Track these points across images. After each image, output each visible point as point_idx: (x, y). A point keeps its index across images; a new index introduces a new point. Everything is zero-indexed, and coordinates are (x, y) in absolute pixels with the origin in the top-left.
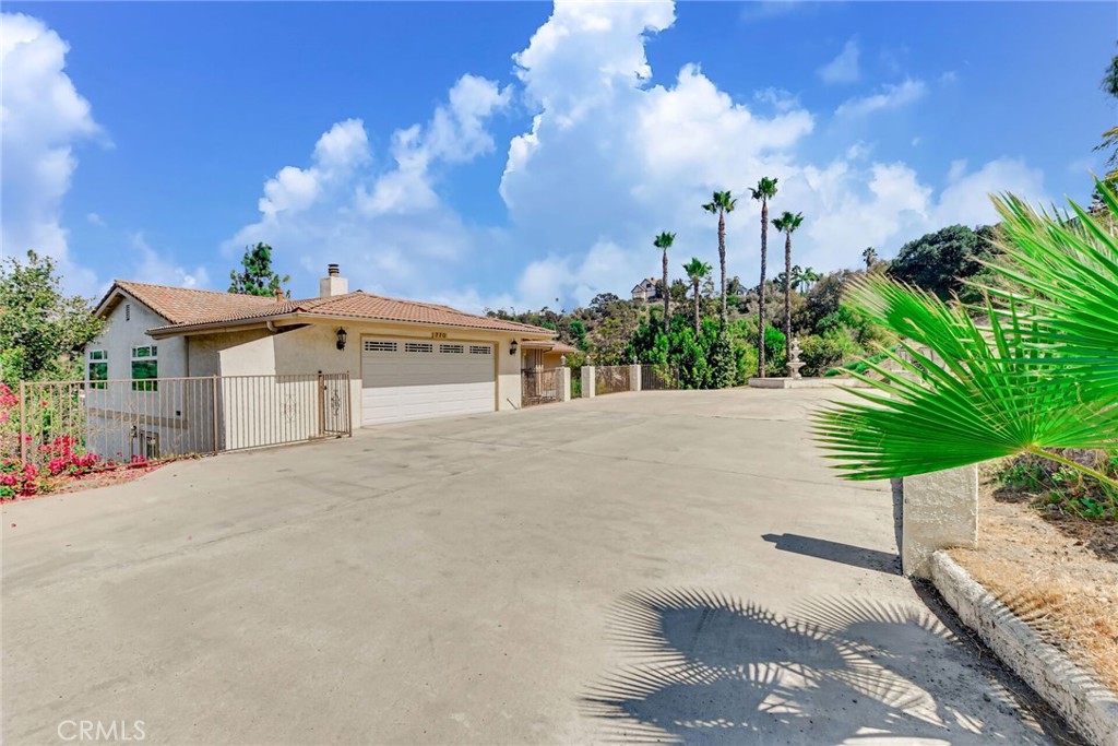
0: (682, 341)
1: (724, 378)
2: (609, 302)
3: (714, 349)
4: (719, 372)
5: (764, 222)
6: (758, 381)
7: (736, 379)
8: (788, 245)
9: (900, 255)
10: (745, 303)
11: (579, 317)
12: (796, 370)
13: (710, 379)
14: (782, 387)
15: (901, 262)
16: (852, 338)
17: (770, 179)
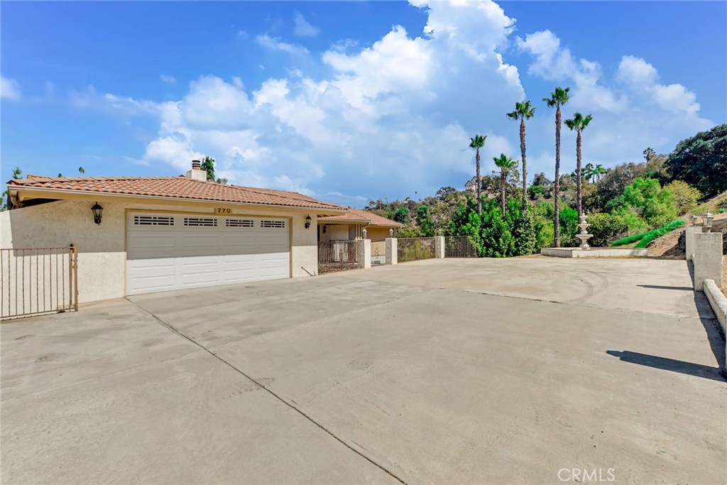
0: (491, 218)
1: (526, 247)
2: (449, 193)
3: (517, 223)
4: (521, 242)
5: (558, 123)
6: (550, 250)
7: (536, 247)
8: (578, 140)
9: (676, 150)
10: (549, 192)
11: (428, 204)
12: (584, 241)
13: (513, 248)
14: (571, 257)
15: (677, 155)
16: (636, 214)
17: (563, 89)
